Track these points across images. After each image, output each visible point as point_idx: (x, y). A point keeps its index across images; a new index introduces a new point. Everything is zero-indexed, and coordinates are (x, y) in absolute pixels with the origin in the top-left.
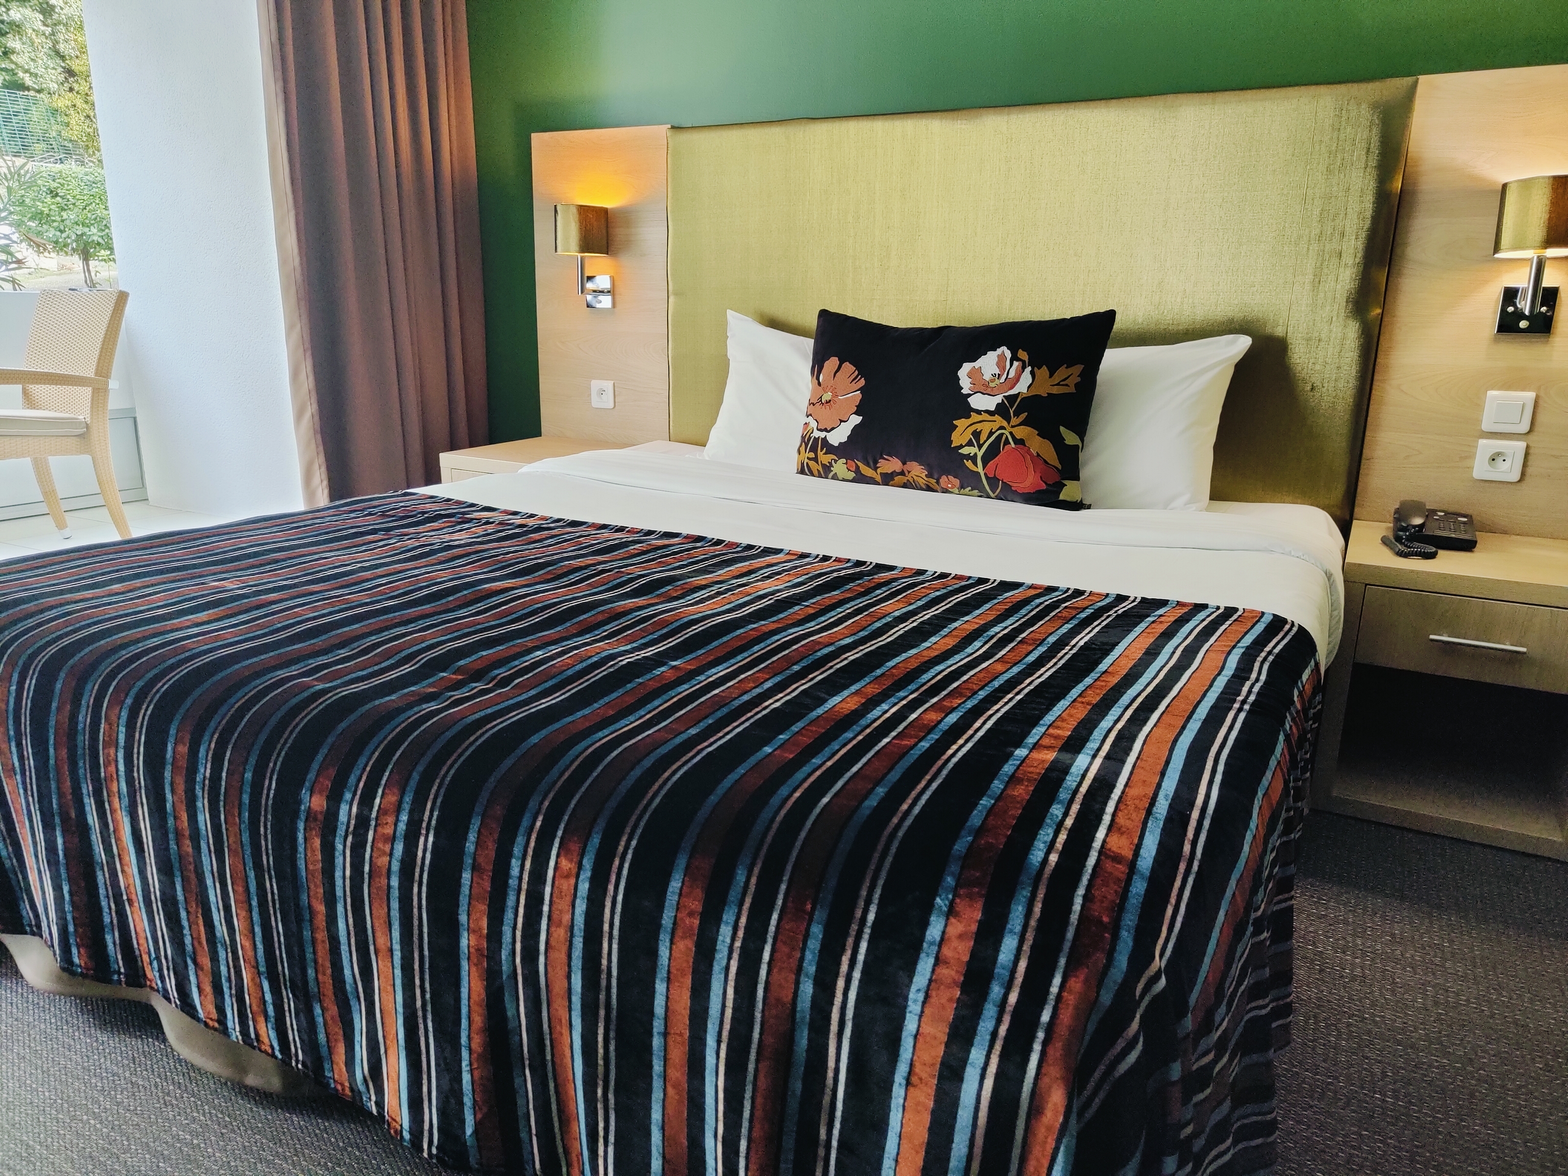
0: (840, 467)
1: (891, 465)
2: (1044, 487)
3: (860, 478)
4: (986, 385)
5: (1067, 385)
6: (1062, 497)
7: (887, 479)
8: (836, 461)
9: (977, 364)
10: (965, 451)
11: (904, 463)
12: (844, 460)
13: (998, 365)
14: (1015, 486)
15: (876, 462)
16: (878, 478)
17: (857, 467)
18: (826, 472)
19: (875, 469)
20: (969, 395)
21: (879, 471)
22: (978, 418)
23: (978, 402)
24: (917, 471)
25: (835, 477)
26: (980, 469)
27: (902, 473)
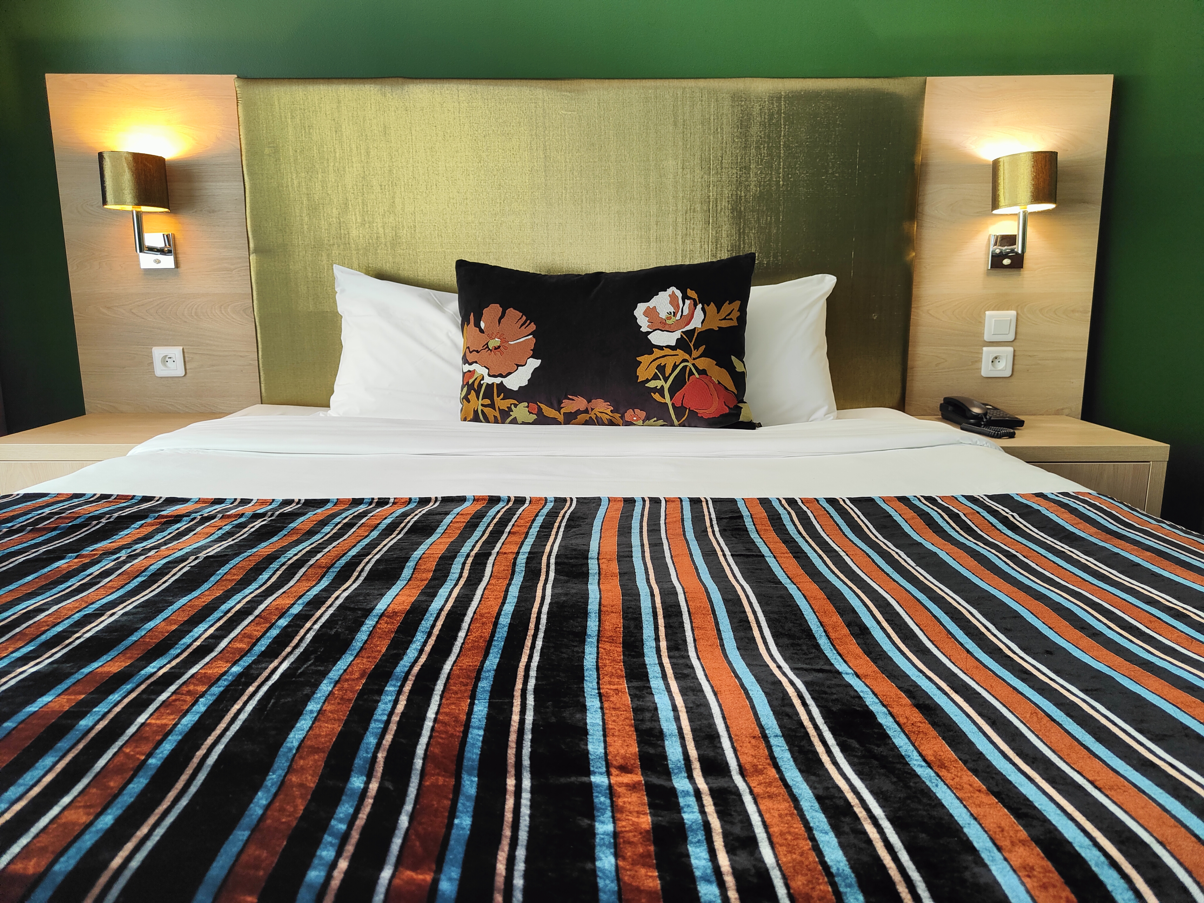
0: (521, 411)
1: (578, 403)
2: (727, 411)
3: (542, 420)
4: (663, 322)
5: (731, 319)
6: (741, 419)
7: (570, 419)
8: (516, 406)
9: (652, 303)
10: (652, 384)
11: (589, 401)
12: (526, 404)
13: (671, 303)
14: (701, 412)
15: (560, 402)
16: (561, 418)
17: (540, 409)
18: (504, 417)
19: (559, 410)
20: (649, 333)
21: (562, 411)
22: (662, 353)
23: (657, 338)
24: (602, 407)
25: (514, 422)
26: (668, 400)
27: (586, 411)
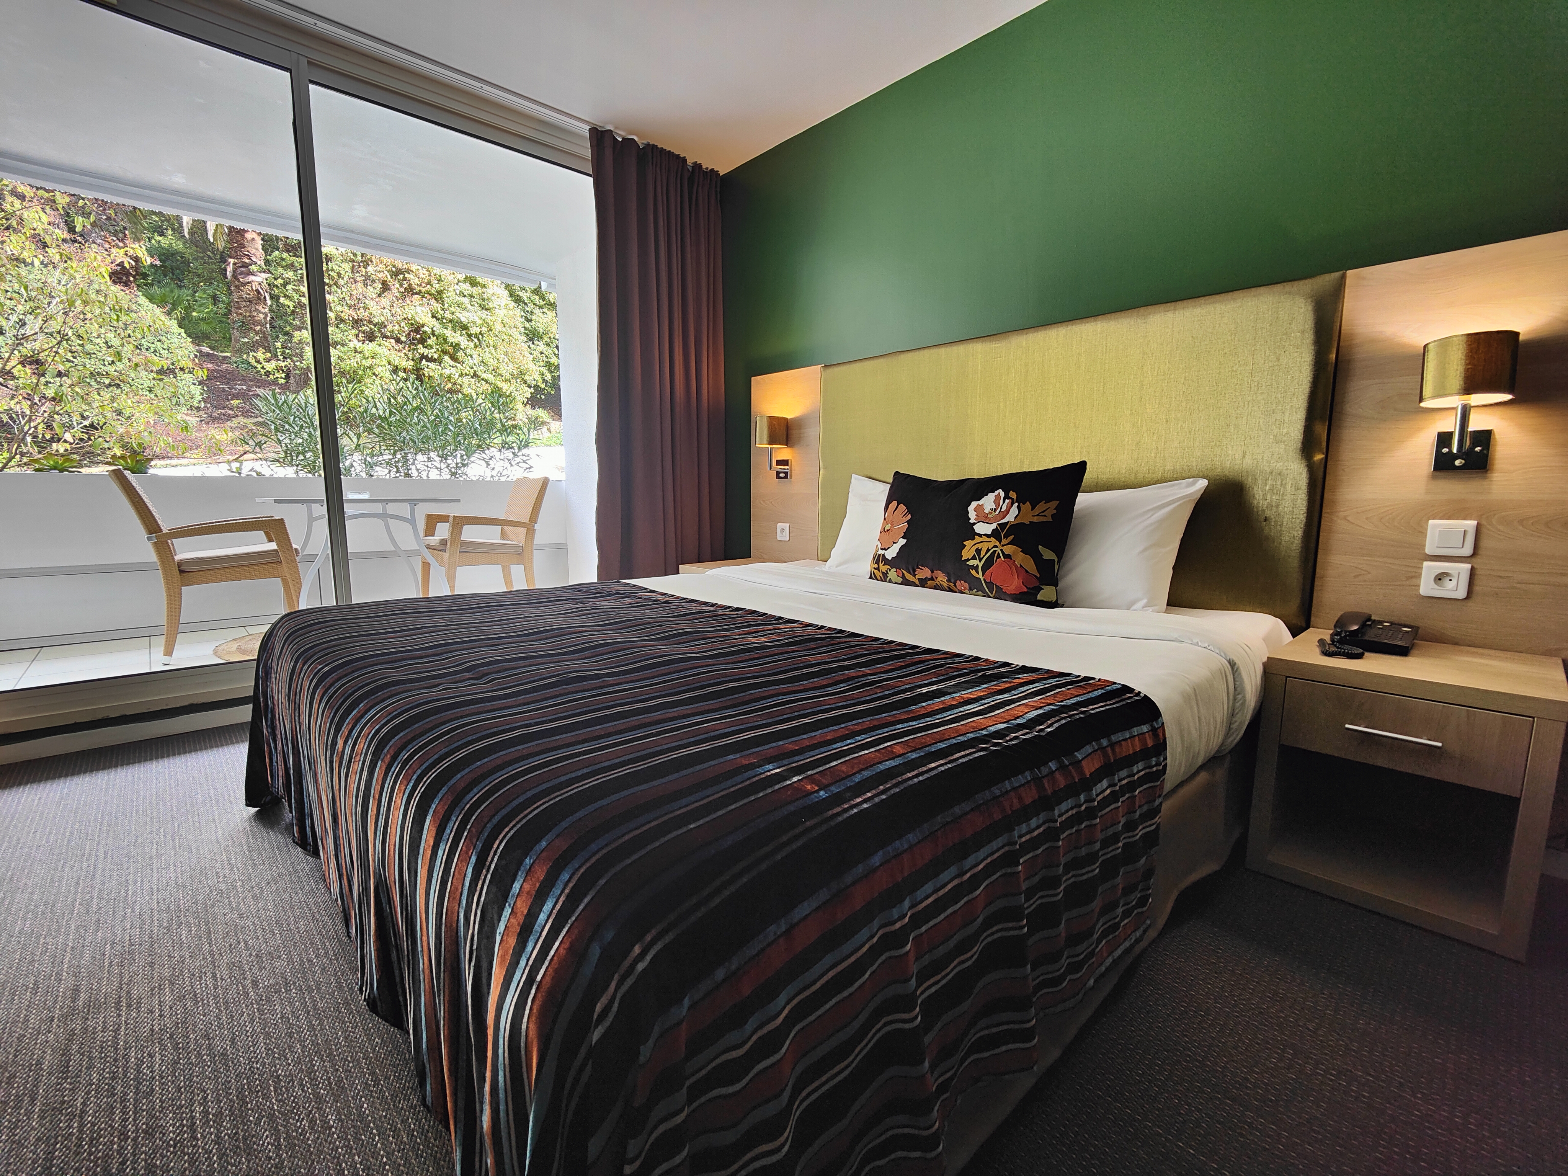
0: (892, 574)
1: (924, 573)
2: (1025, 590)
3: (906, 582)
4: (986, 516)
5: (1045, 516)
6: (1039, 598)
7: (923, 583)
8: (890, 570)
9: (980, 502)
10: (970, 563)
11: (932, 572)
12: (895, 569)
13: (994, 502)
14: (1004, 589)
15: (914, 571)
16: (917, 582)
17: (903, 574)
18: (884, 578)
19: (914, 575)
20: (975, 524)
21: (917, 576)
22: (981, 539)
23: (981, 528)
24: (942, 578)
25: (890, 581)
26: (980, 576)
27: (932, 579)
